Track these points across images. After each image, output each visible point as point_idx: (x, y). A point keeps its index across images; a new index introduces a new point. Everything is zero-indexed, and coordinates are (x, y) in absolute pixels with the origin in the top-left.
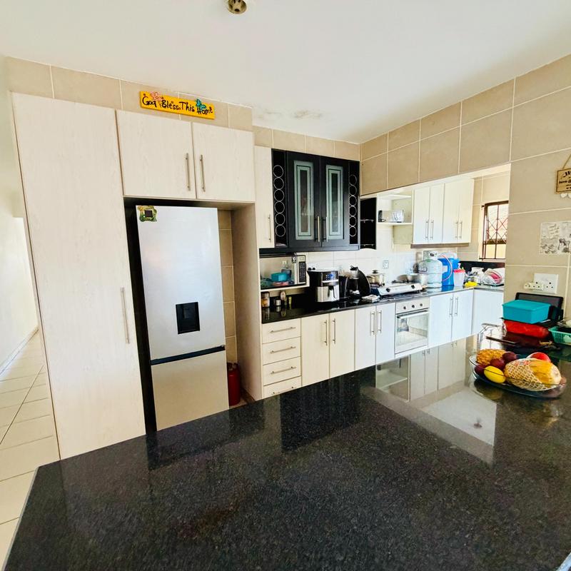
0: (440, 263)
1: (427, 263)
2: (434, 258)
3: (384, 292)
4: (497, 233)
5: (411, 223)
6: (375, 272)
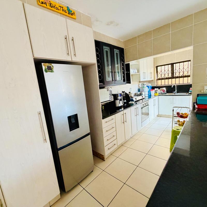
0: (147, 87)
1: (143, 88)
2: (145, 86)
3: (135, 100)
4: (161, 76)
5: (139, 73)
6: (130, 93)
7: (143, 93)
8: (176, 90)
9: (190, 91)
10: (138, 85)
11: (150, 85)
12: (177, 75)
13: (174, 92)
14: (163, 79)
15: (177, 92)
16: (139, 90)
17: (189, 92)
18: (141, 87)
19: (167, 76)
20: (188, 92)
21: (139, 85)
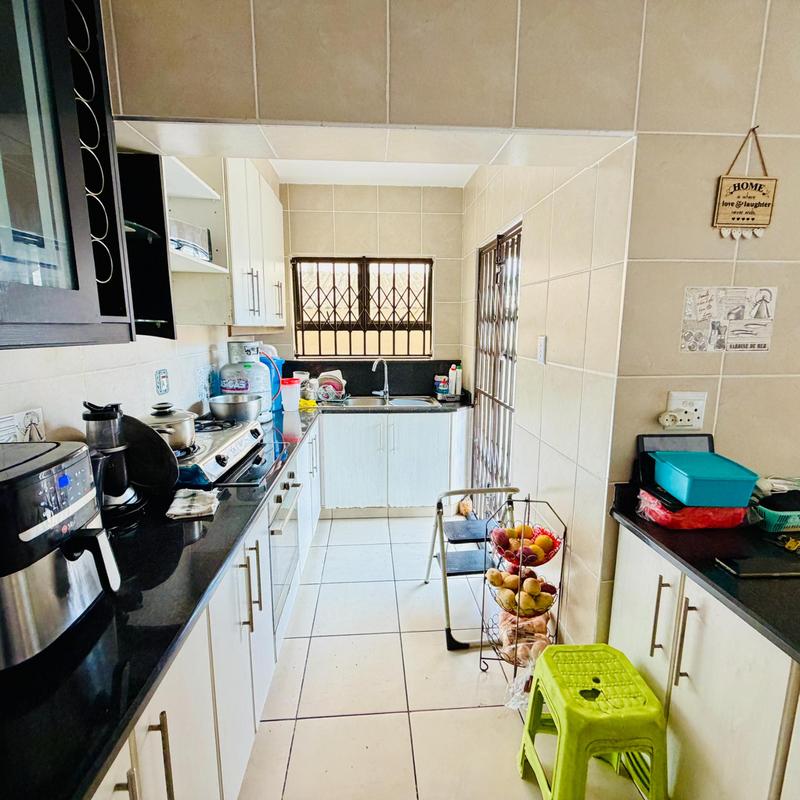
0: (264, 366)
1: (245, 371)
2: (254, 358)
3: (213, 471)
4: (319, 311)
5: (227, 271)
6: (162, 412)
7: (253, 407)
8: (386, 386)
9: (442, 392)
10: (211, 351)
11: (276, 356)
12: (387, 315)
13: (381, 393)
14: (327, 327)
15: (393, 394)
16: (216, 386)
17: (440, 396)
18: (224, 361)
19: (342, 315)
20: (435, 396)
21: (214, 352)
